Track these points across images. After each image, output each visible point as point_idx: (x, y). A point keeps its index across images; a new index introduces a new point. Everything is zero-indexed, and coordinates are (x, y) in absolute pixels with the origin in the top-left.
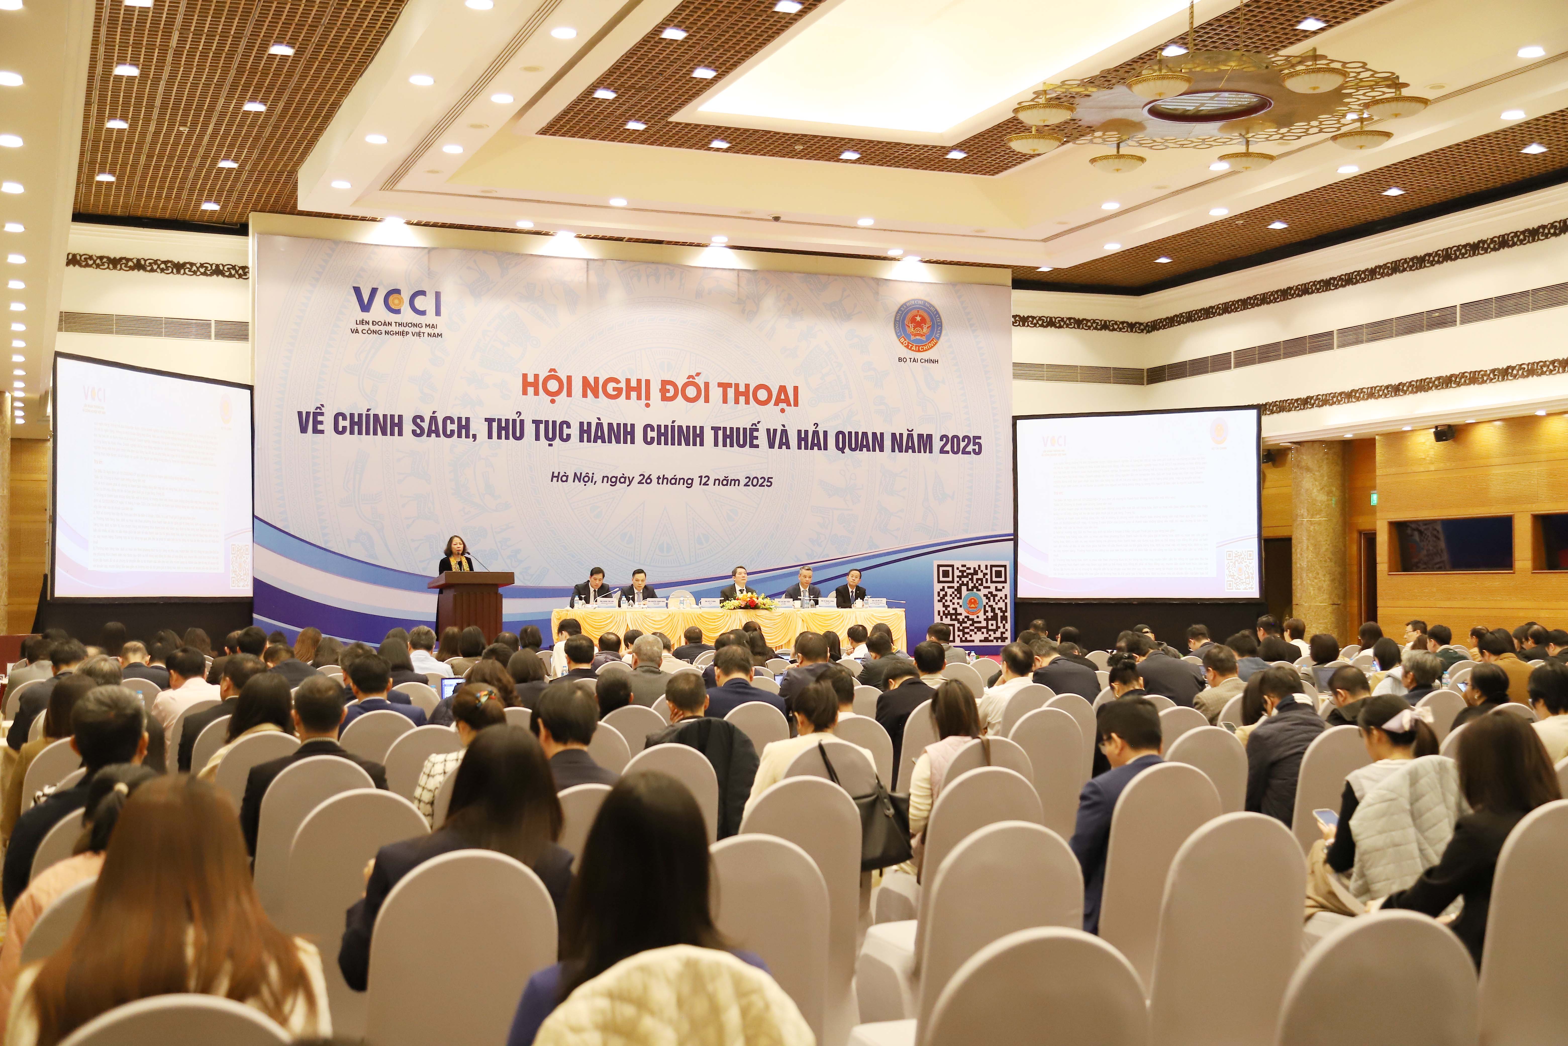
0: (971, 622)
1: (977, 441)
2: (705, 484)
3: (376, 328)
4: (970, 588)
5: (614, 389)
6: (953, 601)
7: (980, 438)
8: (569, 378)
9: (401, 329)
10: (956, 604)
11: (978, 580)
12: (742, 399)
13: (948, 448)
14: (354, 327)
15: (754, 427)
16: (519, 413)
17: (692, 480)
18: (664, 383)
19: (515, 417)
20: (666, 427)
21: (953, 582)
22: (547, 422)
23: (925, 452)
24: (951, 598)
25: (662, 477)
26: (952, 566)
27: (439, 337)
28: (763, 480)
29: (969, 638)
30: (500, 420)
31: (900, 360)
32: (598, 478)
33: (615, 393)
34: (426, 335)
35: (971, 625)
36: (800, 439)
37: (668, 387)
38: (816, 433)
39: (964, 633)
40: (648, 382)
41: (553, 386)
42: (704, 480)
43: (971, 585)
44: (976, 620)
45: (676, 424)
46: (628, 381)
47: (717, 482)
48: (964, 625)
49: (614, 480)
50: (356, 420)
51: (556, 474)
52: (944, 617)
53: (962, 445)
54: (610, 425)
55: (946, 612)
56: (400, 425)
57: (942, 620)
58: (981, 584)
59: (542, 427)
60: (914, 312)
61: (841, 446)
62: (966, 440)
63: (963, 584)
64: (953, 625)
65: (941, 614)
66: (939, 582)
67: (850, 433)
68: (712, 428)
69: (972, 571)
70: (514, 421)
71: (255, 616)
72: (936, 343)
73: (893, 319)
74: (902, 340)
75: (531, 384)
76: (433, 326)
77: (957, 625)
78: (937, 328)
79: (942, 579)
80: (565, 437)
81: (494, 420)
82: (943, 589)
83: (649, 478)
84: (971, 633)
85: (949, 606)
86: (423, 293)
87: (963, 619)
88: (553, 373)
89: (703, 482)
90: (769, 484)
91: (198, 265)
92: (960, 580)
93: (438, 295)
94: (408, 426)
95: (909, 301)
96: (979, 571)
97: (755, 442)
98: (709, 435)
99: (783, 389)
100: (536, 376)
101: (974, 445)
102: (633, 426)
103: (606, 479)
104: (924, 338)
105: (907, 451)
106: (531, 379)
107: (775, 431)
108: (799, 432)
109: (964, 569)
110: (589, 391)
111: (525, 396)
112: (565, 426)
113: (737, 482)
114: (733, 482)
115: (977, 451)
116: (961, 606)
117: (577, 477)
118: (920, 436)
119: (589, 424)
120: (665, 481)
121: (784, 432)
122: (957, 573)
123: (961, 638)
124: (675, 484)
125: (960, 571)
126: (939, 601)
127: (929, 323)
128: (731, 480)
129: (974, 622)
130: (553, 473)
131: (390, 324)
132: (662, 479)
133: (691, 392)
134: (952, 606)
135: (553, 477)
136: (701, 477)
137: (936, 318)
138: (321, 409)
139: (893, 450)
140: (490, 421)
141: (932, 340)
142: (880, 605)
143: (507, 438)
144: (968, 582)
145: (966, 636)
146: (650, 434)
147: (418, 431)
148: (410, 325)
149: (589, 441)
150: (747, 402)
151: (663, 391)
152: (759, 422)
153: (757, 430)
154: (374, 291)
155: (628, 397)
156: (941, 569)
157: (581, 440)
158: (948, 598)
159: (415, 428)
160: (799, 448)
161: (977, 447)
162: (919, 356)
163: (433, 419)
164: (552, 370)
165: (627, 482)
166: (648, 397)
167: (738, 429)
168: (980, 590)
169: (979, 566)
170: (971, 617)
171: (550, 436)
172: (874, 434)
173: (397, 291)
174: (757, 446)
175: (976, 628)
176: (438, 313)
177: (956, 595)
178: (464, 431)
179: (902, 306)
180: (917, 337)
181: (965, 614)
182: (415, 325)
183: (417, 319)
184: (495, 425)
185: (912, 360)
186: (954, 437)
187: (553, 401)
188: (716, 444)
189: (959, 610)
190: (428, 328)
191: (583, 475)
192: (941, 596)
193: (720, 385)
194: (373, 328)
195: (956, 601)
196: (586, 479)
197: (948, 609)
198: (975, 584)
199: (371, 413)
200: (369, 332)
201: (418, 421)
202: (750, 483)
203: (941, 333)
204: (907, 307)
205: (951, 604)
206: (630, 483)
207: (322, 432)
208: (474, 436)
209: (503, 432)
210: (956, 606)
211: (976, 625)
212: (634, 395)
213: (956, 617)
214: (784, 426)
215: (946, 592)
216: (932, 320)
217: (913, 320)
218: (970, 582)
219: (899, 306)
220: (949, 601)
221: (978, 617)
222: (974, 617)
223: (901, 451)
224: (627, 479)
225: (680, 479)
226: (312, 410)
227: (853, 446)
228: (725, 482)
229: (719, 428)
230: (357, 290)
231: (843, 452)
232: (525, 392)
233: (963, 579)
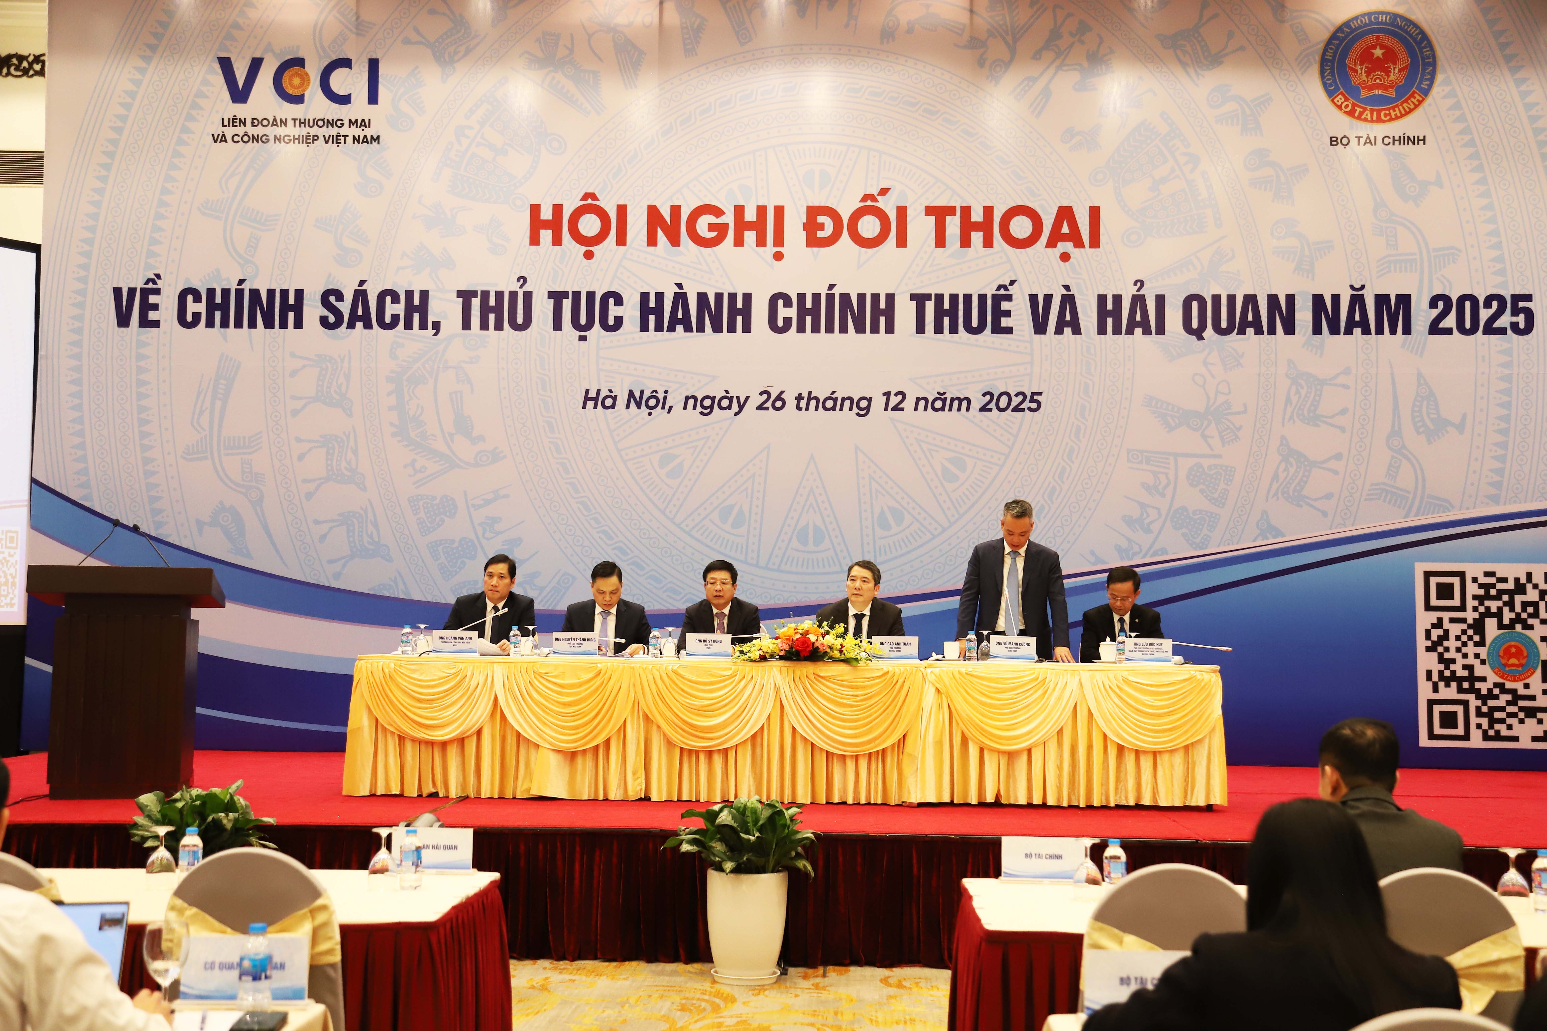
0: (1509, 697)
1: (1521, 304)
2: (896, 408)
3: (259, 131)
4: (1506, 621)
5: (711, 227)
6: (1464, 650)
7: (1529, 298)
8: (622, 210)
9: (305, 130)
10: (1471, 656)
11: (1525, 605)
12: (977, 237)
13: (1450, 321)
14: (219, 130)
15: (1002, 292)
16: (523, 280)
17: (869, 400)
18: (813, 212)
19: (515, 286)
20: (816, 297)
21: (1463, 608)
22: (576, 295)
23: (1393, 332)
24: (1459, 644)
25: (805, 395)
26: (1462, 575)
27: (375, 144)
28: (1020, 398)
29: (1504, 732)
30: (485, 294)
31: (1334, 141)
32: (675, 399)
33: (713, 234)
34: (350, 140)
35: (1509, 703)
36: (1103, 313)
37: (821, 219)
38: (1138, 300)
39: (1492, 722)
40: (779, 211)
41: (590, 225)
42: (894, 401)
43: (1507, 616)
44: (1522, 691)
45: (837, 291)
46: (739, 210)
47: (922, 404)
48: (1491, 703)
49: (707, 403)
50: (218, 300)
51: (593, 394)
52: (1441, 684)
53: (1485, 314)
54: (702, 298)
55: (1447, 673)
56: (298, 308)
57: (1436, 689)
58: (1535, 615)
59: (567, 304)
60: (1370, 39)
61: (1195, 324)
62: (1495, 304)
63: (1488, 613)
64: (1465, 704)
65: (1435, 678)
66: (1428, 608)
67: (1216, 298)
68: (913, 297)
69: (1510, 585)
70: (513, 295)
71: (28, 661)
72: (1420, 102)
73: (1318, 58)
74: (1340, 99)
75: (546, 224)
76: (364, 124)
77: (1474, 702)
78: (1424, 70)
79: (1434, 602)
80: (611, 322)
81: (474, 294)
82: (1439, 624)
83: (779, 398)
84: (1509, 721)
85: (1453, 661)
86: (346, 63)
87: (1490, 691)
88: (590, 201)
89: (892, 404)
90: (1034, 406)
91: (31, 59)
92: (1481, 604)
93: (374, 65)
94: (313, 311)
95: (1356, 18)
96: (1529, 587)
97: (1004, 322)
98: (905, 312)
99: (1065, 214)
100: (558, 209)
101: (1515, 312)
102: (747, 297)
103: (691, 402)
104: (1392, 93)
105: (1349, 331)
106: (546, 214)
107: (1048, 298)
108: (1102, 299)
109: (1492, 580)
110: (660, 233)
111: (534, 247)
112: (611, 301)
113: (964, 404)
114: (956, 403)
115: (1522, 326)
116: (1483, 662)
117: (635, 399)
118: (1382, 300)
119: (660, 296)
120: (813, 403)
121: (1068, 300)
122: (1472, 589)
123: (1485, 733)
124: (834, 408)
125: (1481, 586)
126: (1428, 649)
127: (1404, 60)
128: (952, 400)
129: (1516, 697)
130: (587, 391)
131: (284, 123)
132: (806, 401)
133: (869, 227)
134: (1460, 661)
135: (587, 399)
136: (887, 394)
137: (1421, 49)
138: (155, 283)
139: (1317, 330)
140: (466, 296)
141: (1412, 96)
142: (1157, 655)
143: (499, 327)
144: (1500, 609)
145: (1497, 726)
146: (783, 312)
147: (332, 319)
148: (320, 123)
149: (659, 328)
150: (988, 243)
151: (811, 226)
152: (1012, 282)
153: (1009, 298)
154: (256, 65)
155: (739, 242)
156: (1434, 581)
157: (644, 328)
158: (1452, 643)
159: (326, 313)
160: (1102, 330)
161: (1521, 319)
162: (1379, 130)
163: (360, 295)
164: (587, 196)
165: (735, 407)
166: (779, 240)
167: (968, 298)
168: (1531, 627)
169: (1529, 576)
170: (1509, 685)
171: (583, 321)
172: (1273, 300)
173: (299, 62)
174: (1009, 330)
175: (1521, 709)
176: (373, 98)
177: (1470, 638)
178: (416, 317)
179: (1340, 29)
180: (1376, 92)
181: (1493, 678)
182: (330, 123)
183: (333, 111)
184: (476, 303)
185: (1362, 141)
186: (1462, 299)
187: (589, 255)
188: (920, 328)
189: (1480, 670)
190: (353, 127)
191: (647, 394)
192: (1434, 638)
193: (929, 210)
194: (252, 131)
195: (1470, 649)
196: (652, 402)
197: (1452, 667)
198: (1518, 615)
199: (246, 287)
200: (246, 139)
201: (332, 299)
202: (992, 405)
203: (1432, 81)
204: (1352, 31)
205: (1458, 656)
206: (741, 407)
207: (156, 324)
208: (437, 326)
209: (492, 317)
210: (1471, 660)
211: (1522, 703)
212: (750, 236)
213: (1472, 685)
214: (1067, 288)
215: (1446, 632)
216: (1412, 54)
217: (1366, 56)
218: (1506, 610)
219: (1332, 29)
220: (1453, 650)
221: (1527, 686)
222: (1519, 686)
223: (1334, 330)
224: (735, 400)
225: (844, 399)
226: (139, 284)
227: (1224, 325)
228: (939, 404)
229: (928, 297)
230: (226, 65)
231: (1200, 338)
232: (535, 240)
233: (1487, 603)
